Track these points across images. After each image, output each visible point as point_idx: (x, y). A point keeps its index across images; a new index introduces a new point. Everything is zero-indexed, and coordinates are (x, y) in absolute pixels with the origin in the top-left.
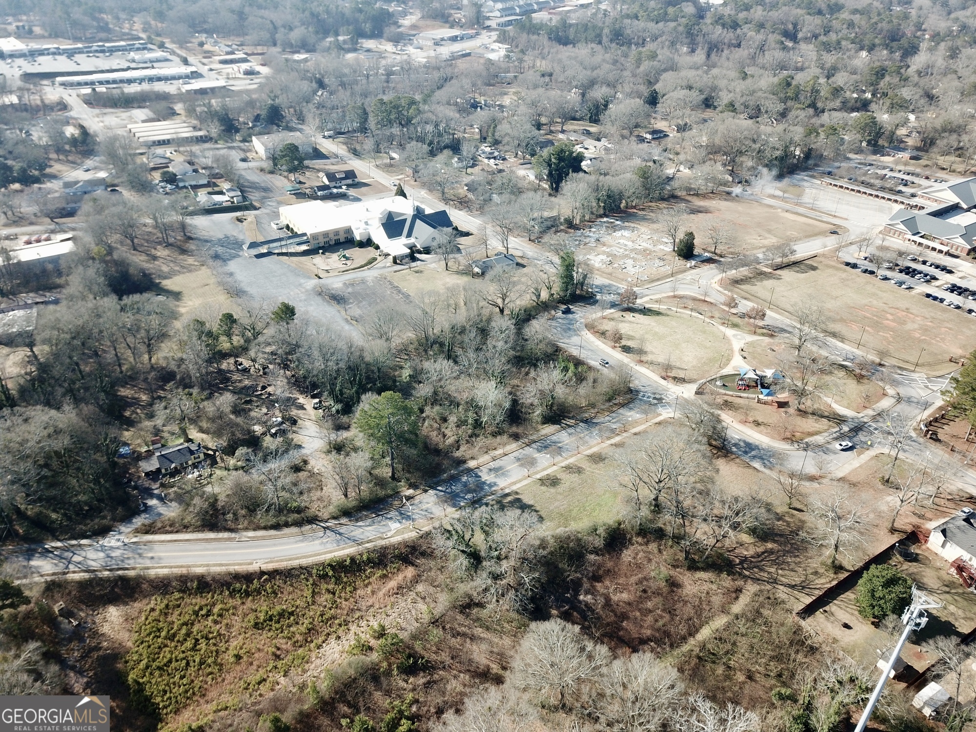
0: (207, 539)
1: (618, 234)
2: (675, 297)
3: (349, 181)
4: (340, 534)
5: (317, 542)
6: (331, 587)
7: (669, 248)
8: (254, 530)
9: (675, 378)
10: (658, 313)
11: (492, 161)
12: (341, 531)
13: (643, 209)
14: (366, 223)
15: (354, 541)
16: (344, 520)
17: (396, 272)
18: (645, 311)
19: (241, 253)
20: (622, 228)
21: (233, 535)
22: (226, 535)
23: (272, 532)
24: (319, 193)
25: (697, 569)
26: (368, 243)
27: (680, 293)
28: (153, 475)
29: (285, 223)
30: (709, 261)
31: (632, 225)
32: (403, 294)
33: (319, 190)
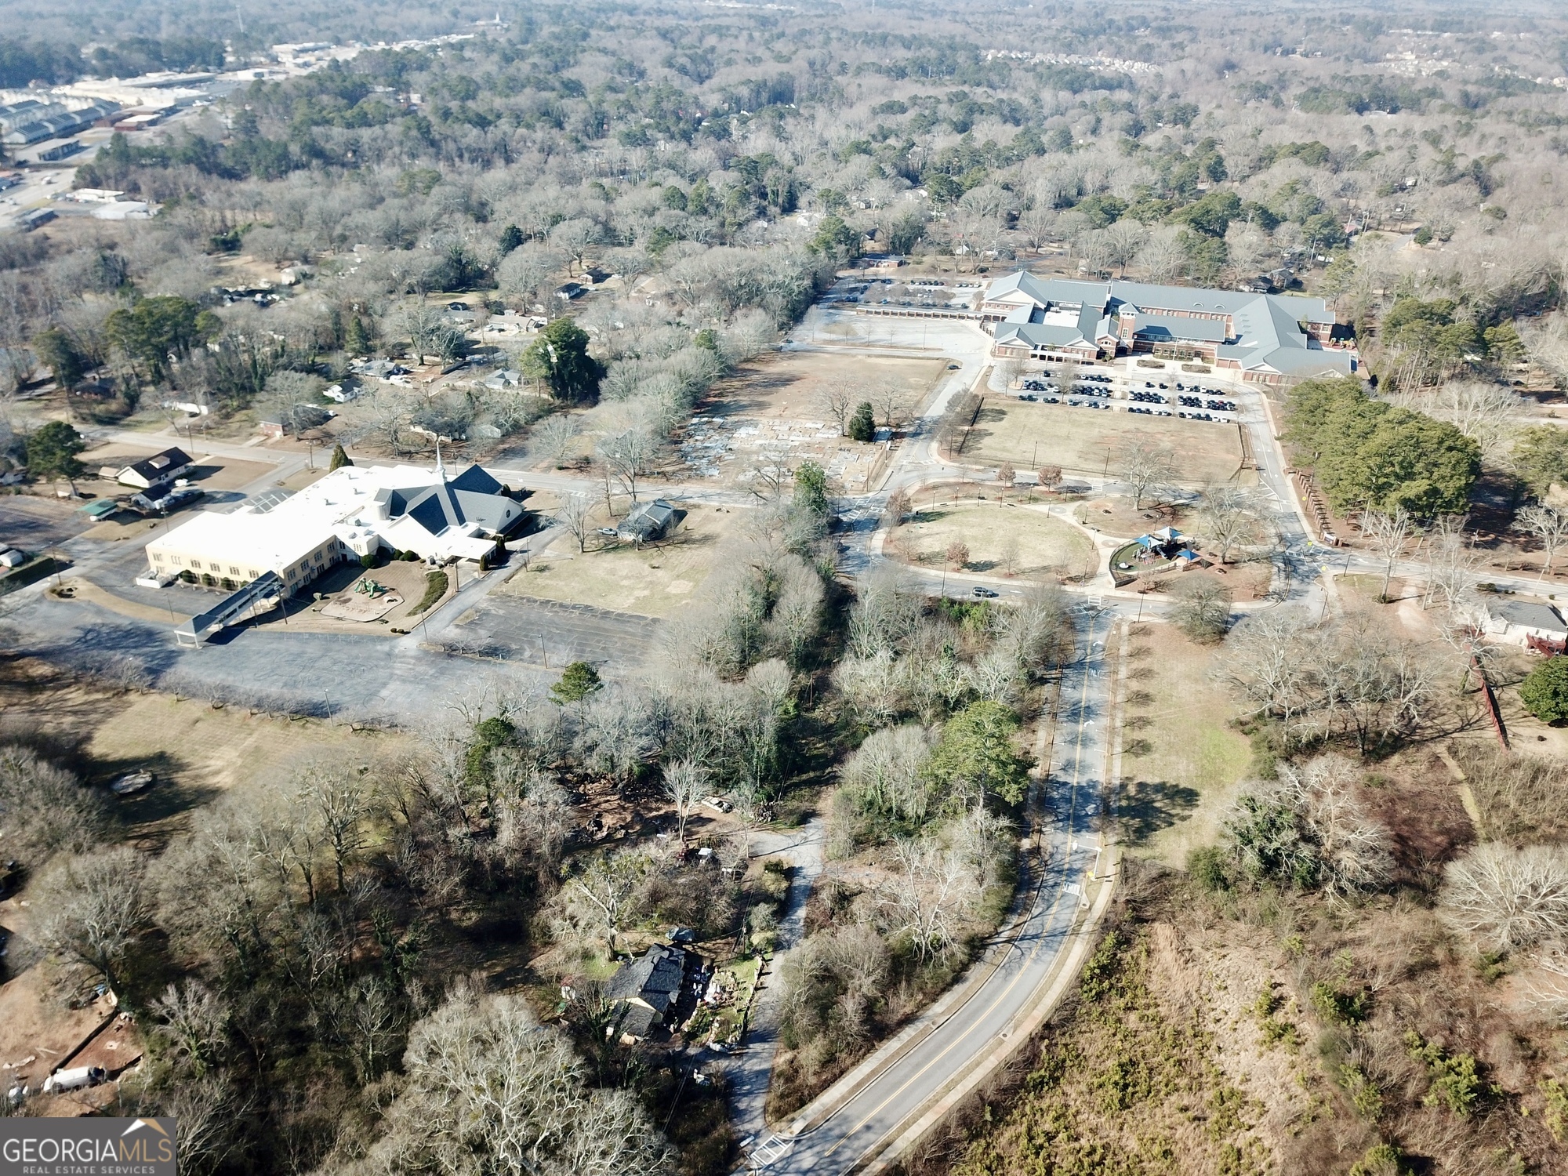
0: (897, 1052)
1: (742, 433)
2: (927, 489)
3: (181, 470)
4: (1036, 936)
5: (1027, 963)
6: (1121, 1003)
7: (835, 435)
8: (934, 1000)
9: (1071, 579)
10: (941, 515)
11: (393, 377)
12: (1031, 932)
13: (721, 395)
14: (358, 523)
15: (1063, 933)
16: (1015, 919)
17: (507, 581)
18: (921, 517)
19: (171, 647)
20: (737, 425)
21: (920, 1025)
22: (908, 1033)
23: (959, 989)
24: (157, 504)
25: (1385, 757)
26: (383, 555)
27: (931, 481)
28: (657, 1031)
29: (173, 570)
30: (895, 436)
31: (743, 418)
32: (574, 607)
33: (153, 499)
